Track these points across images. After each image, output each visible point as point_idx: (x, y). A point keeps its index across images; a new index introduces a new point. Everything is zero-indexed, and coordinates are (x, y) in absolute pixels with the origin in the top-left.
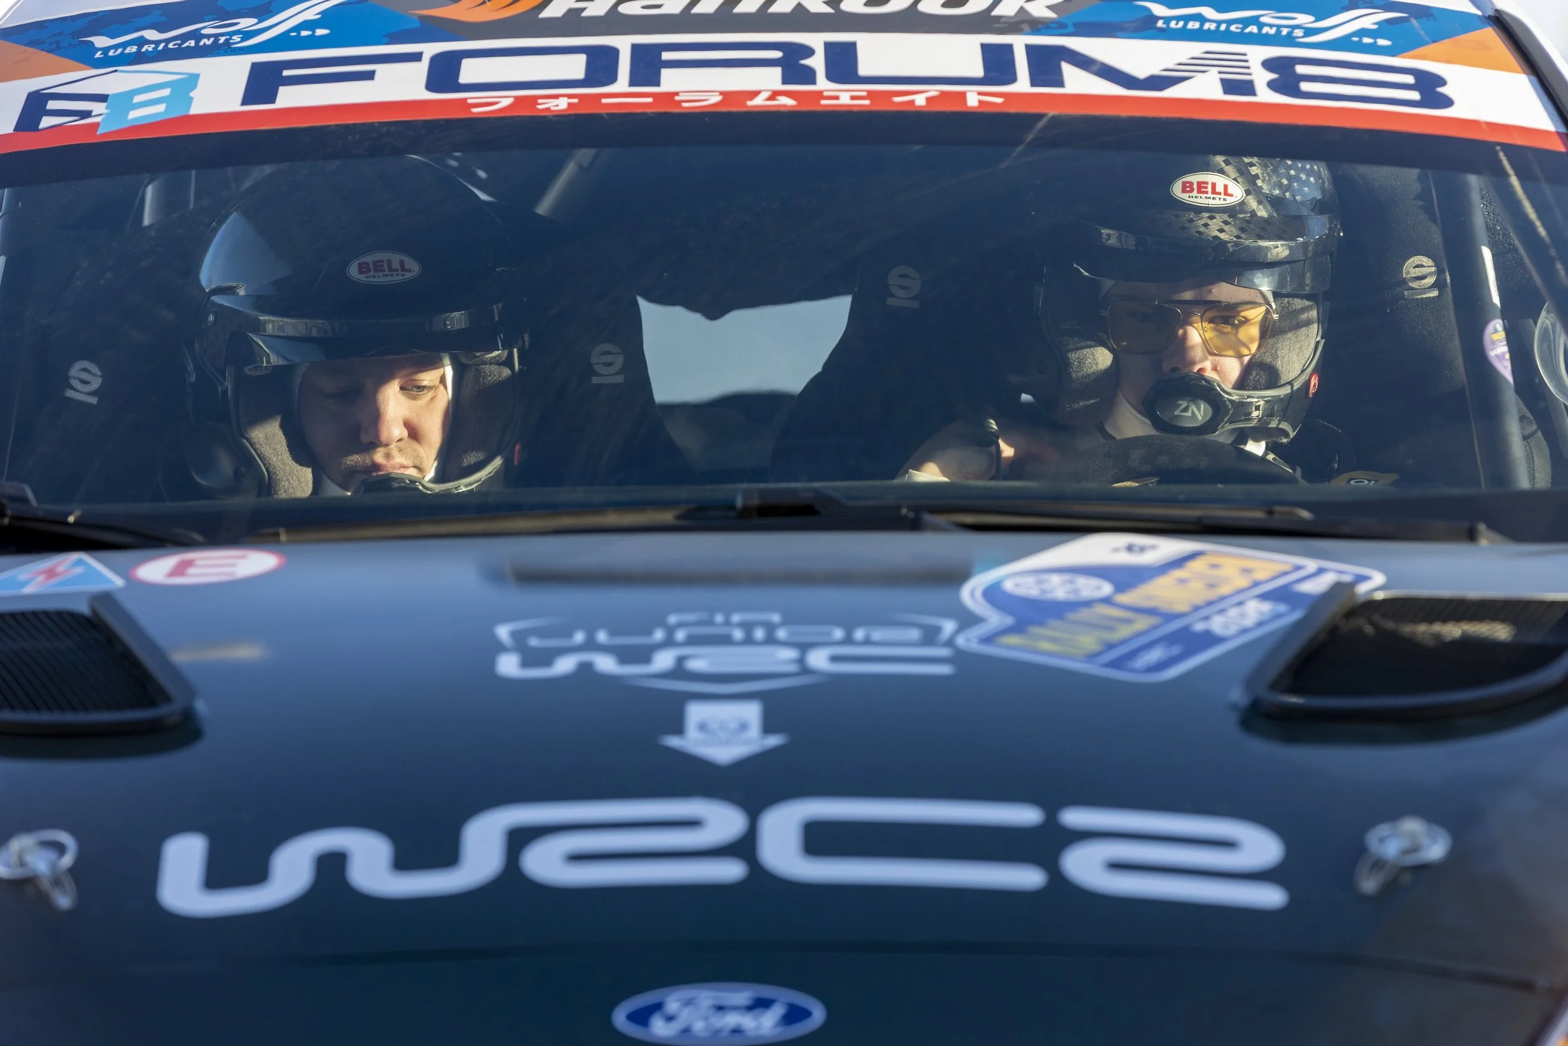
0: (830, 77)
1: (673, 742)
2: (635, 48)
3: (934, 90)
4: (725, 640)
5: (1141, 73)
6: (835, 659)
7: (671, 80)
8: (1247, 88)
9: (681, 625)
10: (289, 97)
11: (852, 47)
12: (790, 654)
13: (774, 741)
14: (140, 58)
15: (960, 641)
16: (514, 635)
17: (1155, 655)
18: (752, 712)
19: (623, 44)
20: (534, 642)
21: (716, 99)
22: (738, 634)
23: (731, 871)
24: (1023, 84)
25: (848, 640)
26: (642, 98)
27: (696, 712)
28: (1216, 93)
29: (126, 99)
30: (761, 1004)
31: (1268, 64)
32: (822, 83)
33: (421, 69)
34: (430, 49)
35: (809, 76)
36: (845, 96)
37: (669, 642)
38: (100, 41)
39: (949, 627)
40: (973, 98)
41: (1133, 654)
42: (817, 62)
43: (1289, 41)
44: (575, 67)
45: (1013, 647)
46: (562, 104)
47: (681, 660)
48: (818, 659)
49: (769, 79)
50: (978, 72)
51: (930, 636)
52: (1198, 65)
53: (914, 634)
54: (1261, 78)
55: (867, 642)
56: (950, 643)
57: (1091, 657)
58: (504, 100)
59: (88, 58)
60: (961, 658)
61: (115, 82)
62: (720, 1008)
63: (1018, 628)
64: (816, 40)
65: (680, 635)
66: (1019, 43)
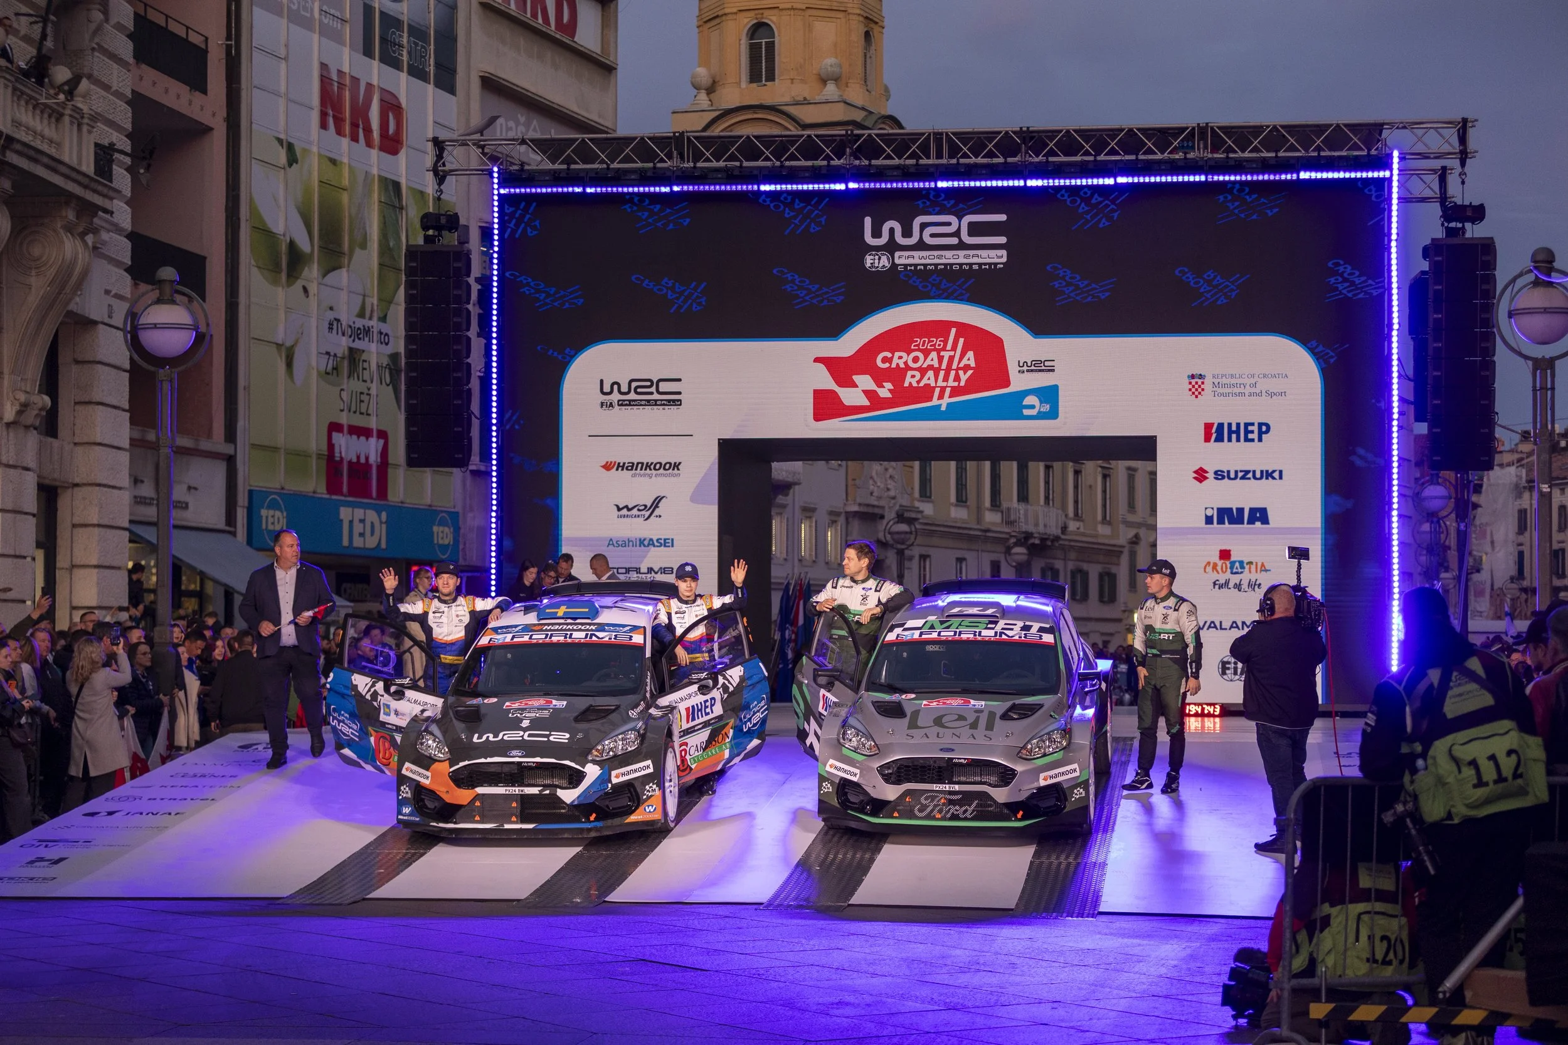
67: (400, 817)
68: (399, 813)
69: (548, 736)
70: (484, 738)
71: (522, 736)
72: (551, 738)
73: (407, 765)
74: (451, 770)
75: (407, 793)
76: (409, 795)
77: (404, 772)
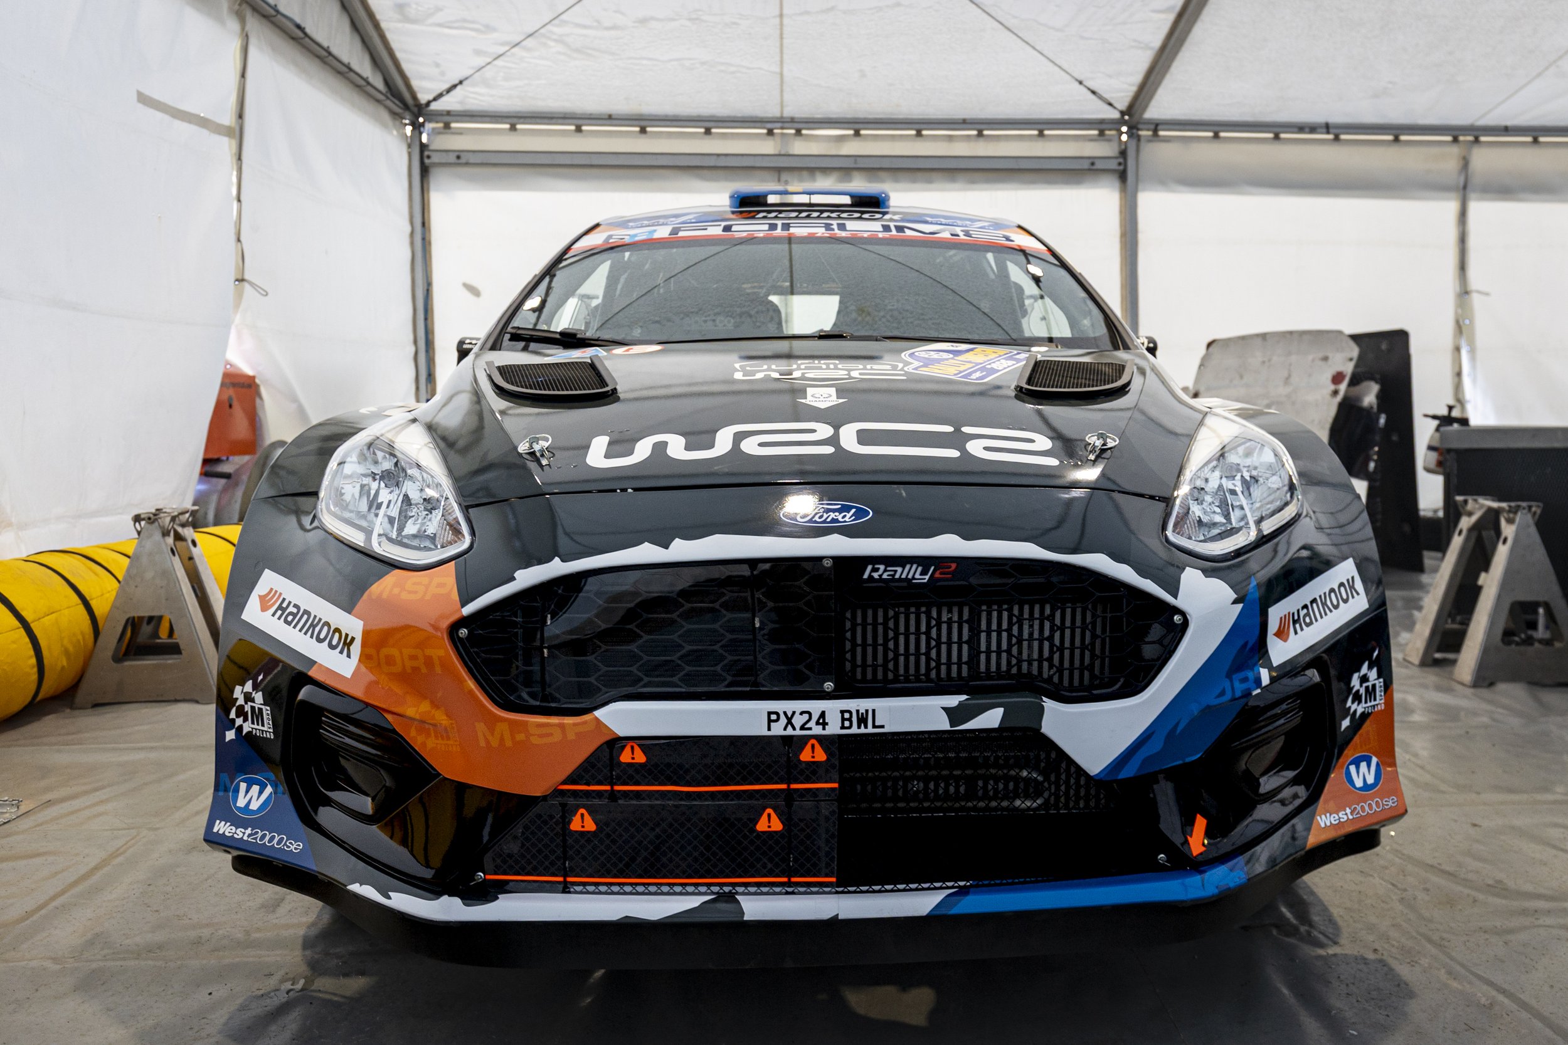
0: (839, 229)
1: (803, 401)
2: (783, 224)
3: (869, 233)
4: (821, 368)
5: (928, 231)
6: (860, 374)
7: (792, 230)
8: (958, 235)
9: (802, 364)
10: (681, 234)
11: (844, 224)
12: (846, 372)
13: (841, 401)
14: (642, 227)
15: (906, 369)
16: (740, 366)
17: (978, 374)
18: (833, 391)
19: (779, 223)
20: (748, 368)
21: (806, 234)
22: (824, 367)
23: (829, 450)
24: (894, 232)
25: (865, 368)
26: (785, 233)
27: (810, 391)
28: (950, 236)
29: (636, 235)
30: (846, 509)
31: (962, 231)
32: (837, 231)
33: (721, 228)
34: (724, 224)
35: (833, 230)
36: (843, 234)
37: (799, 369)
38: (631, 224)
39: (901, 365)
40: (881, 235)
41: (970, 374)
42: (835, 227)
43: (966, 226)
44: (766, 227)
45: (925, 372)
46: (761, 235)
47: (803, 374)
48: (855, 374)
49: (823, 230)
50: (881, 229)
51: (895, 368)
52: (944, 231)
53: (889, 367)
54: (961, 234)
55: (872, 369)
56: (902, 370)
57: (955, 375)
58: (745, 234)
59: (627, 228)
60: (906, 374)
61: (632, 232)
62: (828, 511)
63: (925, 366)
64: (835, 223)
65: (803, 367)
66: (892, 225)
67: (222, 827)
68: (222, 808)
69: (958, 440)
70: (643, 450)
71: (834, 440)
72: (975, 448)
73: (269, 580)
74: (468, 610)
75: (257, 715)
76: (266, 729)
77: (253, 613)
